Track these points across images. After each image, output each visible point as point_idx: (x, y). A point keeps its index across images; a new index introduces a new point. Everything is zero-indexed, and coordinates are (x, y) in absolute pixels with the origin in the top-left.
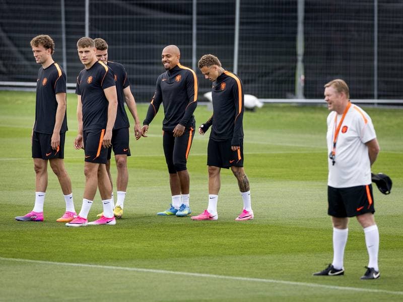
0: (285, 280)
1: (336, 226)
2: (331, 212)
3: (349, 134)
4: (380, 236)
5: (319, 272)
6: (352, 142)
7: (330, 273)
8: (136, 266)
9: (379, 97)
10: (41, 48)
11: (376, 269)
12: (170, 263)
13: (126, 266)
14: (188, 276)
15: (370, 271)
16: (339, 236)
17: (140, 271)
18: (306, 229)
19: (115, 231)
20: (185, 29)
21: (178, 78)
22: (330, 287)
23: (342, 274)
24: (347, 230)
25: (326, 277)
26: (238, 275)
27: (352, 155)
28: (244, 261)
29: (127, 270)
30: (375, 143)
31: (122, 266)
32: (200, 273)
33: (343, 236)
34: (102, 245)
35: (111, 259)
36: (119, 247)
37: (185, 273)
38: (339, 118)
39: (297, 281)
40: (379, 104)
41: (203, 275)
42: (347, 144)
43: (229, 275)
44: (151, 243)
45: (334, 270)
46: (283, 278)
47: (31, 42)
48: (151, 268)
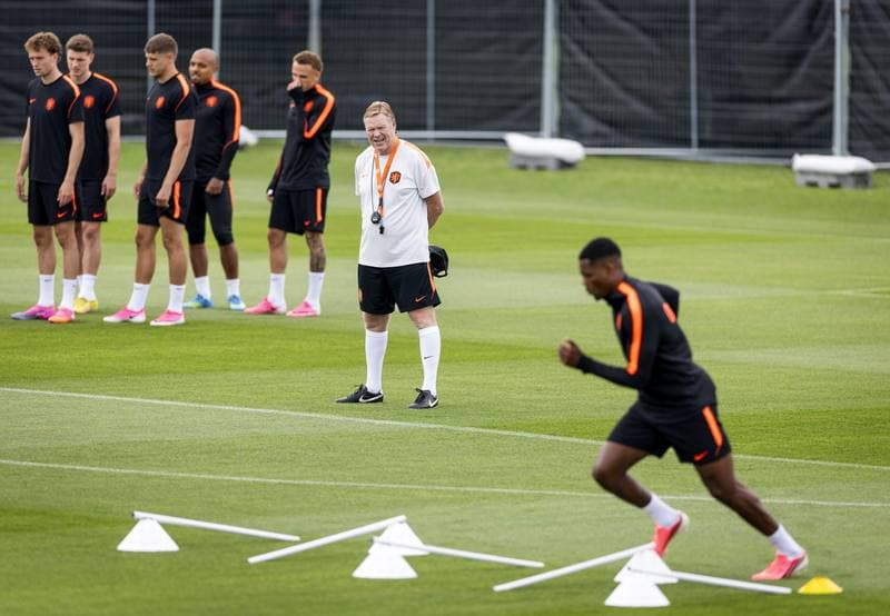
0: (292, 410)
1: (370, 327)
2: (364, 306)
3: (404, 184)
4: (442, 341)
5: (345, 398)
6: (406, 197)
7: (361, 400)
8: (63, 389)
9: (437, 127)
10: (44, 53)
11: (434, 393)
12: (114, 383)
13: (46, 389)
14: (143, 405)
15: (423, 396)
16: (374, 343)
17: (69, 397)
18: (325, 332)
19: (30, 334)
20: (139, 24)
21: (211, 101)
22: (362, 420)
23: (381, 400)
24: (387, 332)
25: (355, 405)
26: (220, 402)
27: (407, 217)
28: (229, 381)
29: (49, 396)
30: (439, 199)
31: (41, 389)
32: (162, 399)
33: (381, 342)
34: (9, 357)
35: (24, 377)
36: (36, 359)
37: (138, 400)
38: (383, 160)
39: (310, 411)
40: (437, 139)
41: (165, 402)
42: (400, 201)
43: (206, 403)
44: (86, 353)
45: (368, 395)
46: (289, 406)
47: (27, 44)
48: (84, 393)
